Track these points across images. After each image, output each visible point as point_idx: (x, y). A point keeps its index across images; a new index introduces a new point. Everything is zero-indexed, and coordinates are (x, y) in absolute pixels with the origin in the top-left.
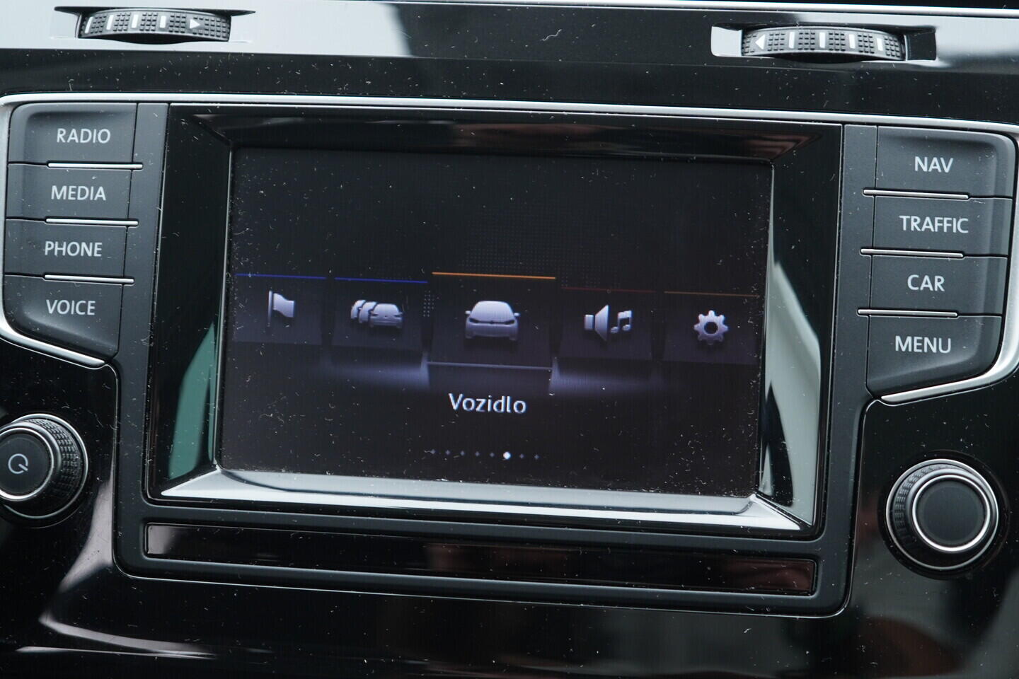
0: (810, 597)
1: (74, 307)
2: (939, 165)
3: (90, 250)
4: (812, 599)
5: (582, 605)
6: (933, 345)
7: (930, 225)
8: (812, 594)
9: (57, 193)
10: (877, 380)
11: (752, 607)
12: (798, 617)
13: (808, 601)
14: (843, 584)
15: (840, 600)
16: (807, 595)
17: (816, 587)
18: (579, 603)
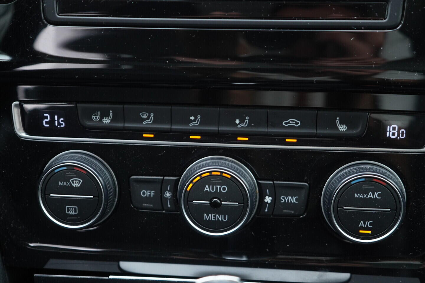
0: (384, 21)
4: (385, 22)
5: (271, 30)
8: (385, 19)
11: (355, 27)
12: (378, 31)
13: (383, 23)
14: (401, 14)
15: (399, 21)
16: (382, 20)
17: (387, 15)
18: (270, 29)
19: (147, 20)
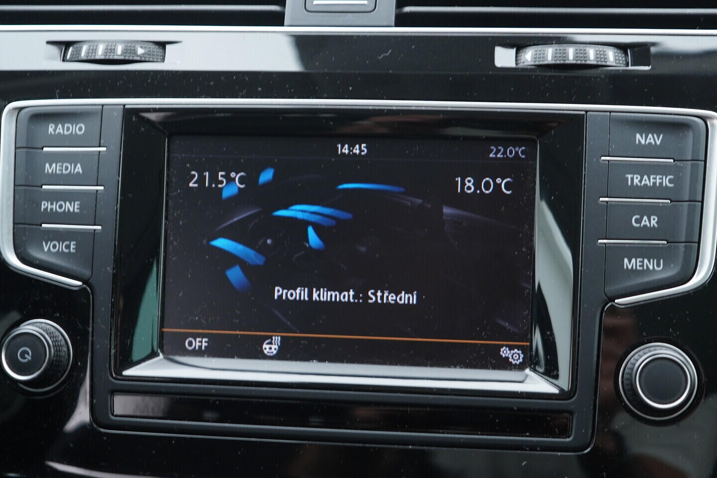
0: (568, 440)
1: (61, 247)
2: (653, 139)
3: (72, 207)
4: (569, 442)
5: (410, 447)
6: (650, 264)
7: (647, 181)
8: (569, 437)
9: (49, 169)
10: (611, 289)
11: (527, 446)
12: (559, 454)
13: (566, 442)
14: (590, 431)
15: (588, 441)
16: (566, 438)
17: (571, 432)
18: (408, 445)
19: (236, 428)
